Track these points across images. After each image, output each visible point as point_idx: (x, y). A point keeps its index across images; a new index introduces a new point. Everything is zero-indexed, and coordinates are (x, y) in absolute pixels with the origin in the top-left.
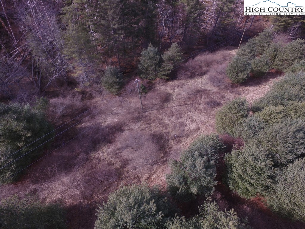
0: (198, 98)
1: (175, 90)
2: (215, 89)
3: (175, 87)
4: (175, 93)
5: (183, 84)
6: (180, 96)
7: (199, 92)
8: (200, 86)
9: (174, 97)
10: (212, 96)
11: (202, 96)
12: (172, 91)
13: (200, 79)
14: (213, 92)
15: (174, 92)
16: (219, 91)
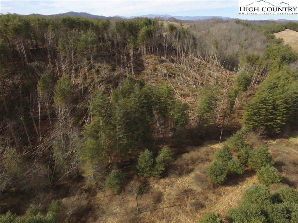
0: (186, 198)
1: (166, 189)
2: (200, 189)
3: (166, 185)
4: (166, 193)
5: (173, 182)
6: (170, 196)
7: (187, 192)
8: (187, 185)
9: (165, 197)
10: (197, 197)
11: (188, 196)
12: (163, 190)
13: (187, 177)
14: (197, 192)
15: (165, 191)
16: (203, 191)
